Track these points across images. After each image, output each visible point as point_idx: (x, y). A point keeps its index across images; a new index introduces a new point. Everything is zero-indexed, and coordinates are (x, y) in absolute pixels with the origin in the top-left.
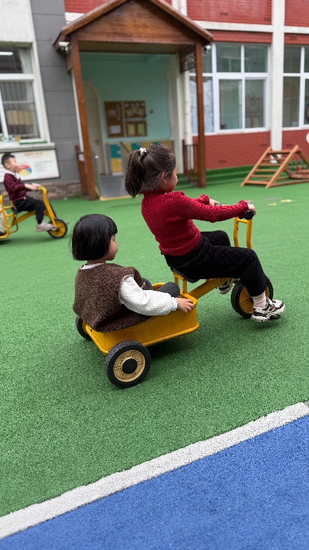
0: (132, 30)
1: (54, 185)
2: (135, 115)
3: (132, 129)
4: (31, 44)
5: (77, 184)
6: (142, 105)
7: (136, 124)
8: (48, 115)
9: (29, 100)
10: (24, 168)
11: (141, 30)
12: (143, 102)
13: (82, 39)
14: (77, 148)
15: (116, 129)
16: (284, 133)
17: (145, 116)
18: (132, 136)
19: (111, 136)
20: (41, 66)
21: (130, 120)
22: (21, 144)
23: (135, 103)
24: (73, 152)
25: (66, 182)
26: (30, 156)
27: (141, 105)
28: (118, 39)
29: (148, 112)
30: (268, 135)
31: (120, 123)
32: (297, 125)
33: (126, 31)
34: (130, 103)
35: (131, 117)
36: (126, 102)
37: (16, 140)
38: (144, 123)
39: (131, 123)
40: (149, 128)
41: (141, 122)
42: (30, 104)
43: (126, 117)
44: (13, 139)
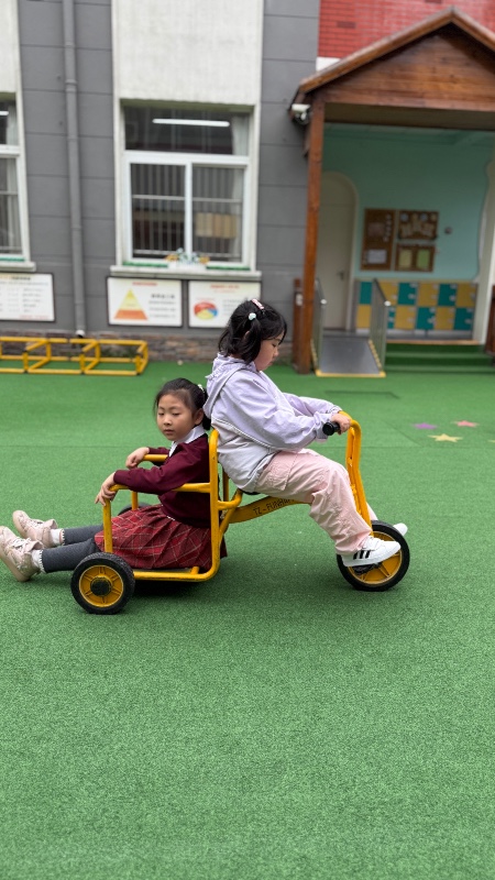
0: (427, 87)
2: (417, 235)
3: (406, 258)
4: (251, 108)
6: (433, 218)
7: (415, 250)
8: (259, 225)
9: (235, 199)
10: (206, 308)
11: (442, 86)
12: (436, 213)
13: (334, 100)
14: (297, 283)
15: (378, 256)
17: (434, 237)
18: (405, 270)
19: (367, 266)
20: (262, 144)
21: (406, 242)
22: (208, 268)
23: (420, 214)
27: (431, 218)
28: (398, 102)
29: (440, 232)
31: (386, 246)
33: (416, 87)
34: (410, 214)
35: (408, 237)
36: (403, 212)
37: (203, 262)
38: (432, 250)
39: (406, 247)
40: (437, 259)
41: (425, 248)
42: (235, 204)
43: (400, 237)
44: (197, 259)
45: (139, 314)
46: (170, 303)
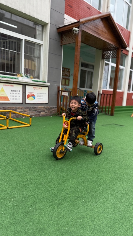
0: (101, 33)
1: (44, 108)
2: (66, 75)
3: (64, 81)
4: (46, 24)
5: (55, 108)
7: (65, 79)
8: (49, 67)
10: (31, 96)
11: (104, 34)
13: (83, 29)
14: (59, 88)
16: (128, 93)
17: (69, 76)
18: (63, 85)
20: (50, 38)
21: (63, 77)
22: (33, 81)
23: (67, 69)
24: (56, 90)
25: (51, 107)
26: (36, 89)
27: (69, 70)
29: (71, 75)
30: (122, 93)
32: (130, 91)
33: (99, 32)
34: (65, 68)
36: (63, 68)
37: (31, 78)
38: (69, 80)
40: (70, 82)
41: (67, 79)
45: (6, 98)
46: (18, 94)
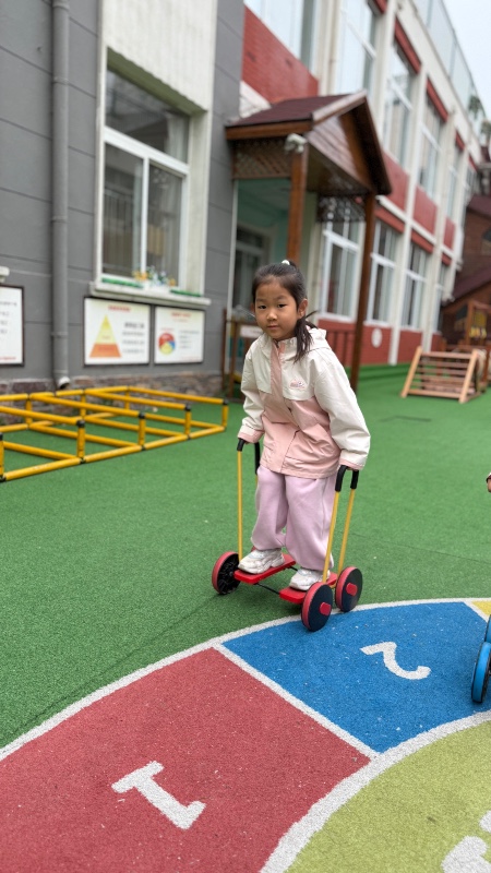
1: (195, 377)
4: (201, 113)
5: (218, 377)
8: (207, 248)
10: (167, 340)
14: (225, 312)
22: (172, 292)
25: (208, 373)
26: (177, 318)
45: (112, 349)
46: (140, 334)
